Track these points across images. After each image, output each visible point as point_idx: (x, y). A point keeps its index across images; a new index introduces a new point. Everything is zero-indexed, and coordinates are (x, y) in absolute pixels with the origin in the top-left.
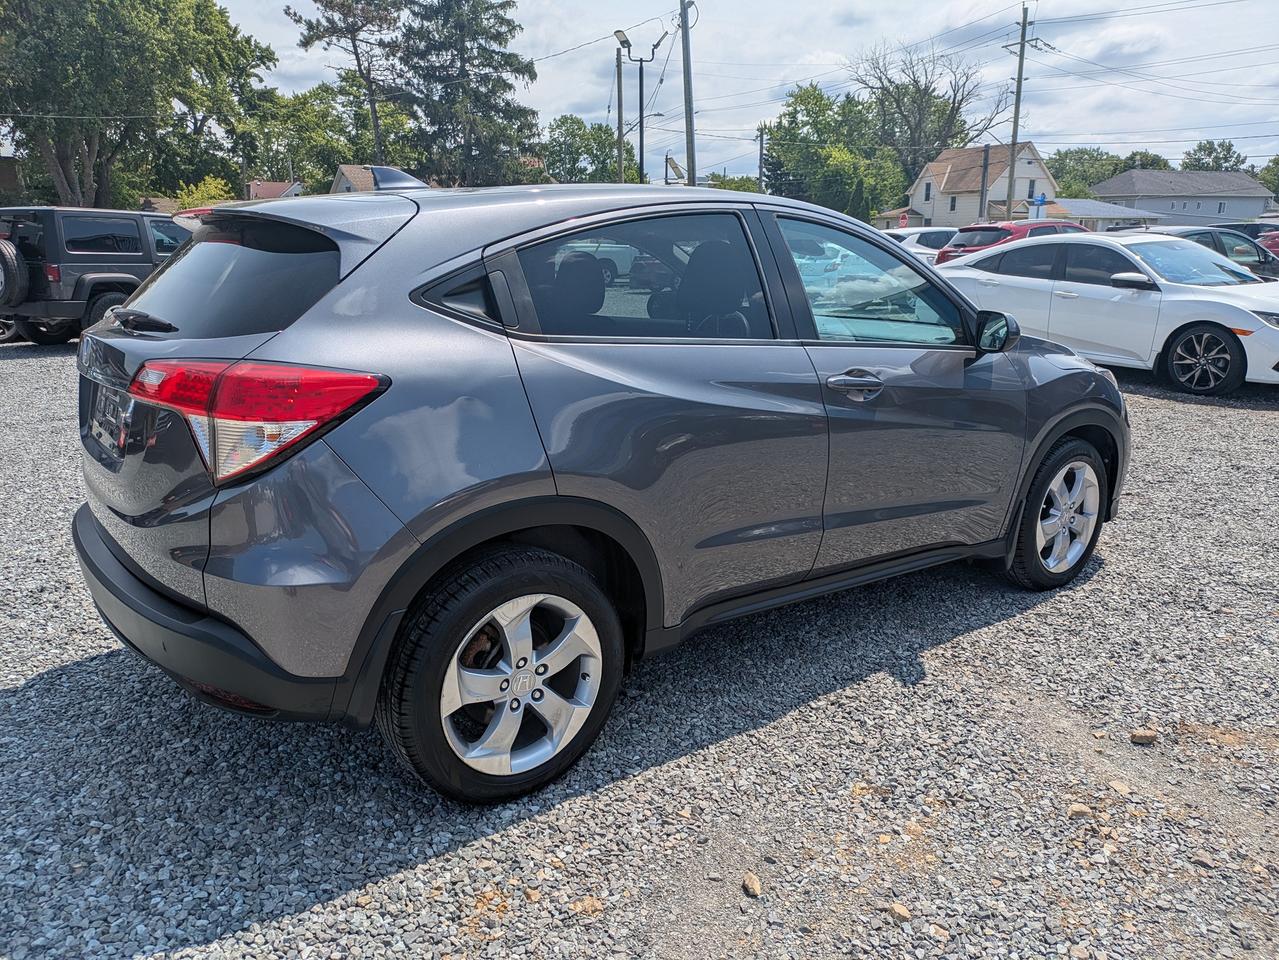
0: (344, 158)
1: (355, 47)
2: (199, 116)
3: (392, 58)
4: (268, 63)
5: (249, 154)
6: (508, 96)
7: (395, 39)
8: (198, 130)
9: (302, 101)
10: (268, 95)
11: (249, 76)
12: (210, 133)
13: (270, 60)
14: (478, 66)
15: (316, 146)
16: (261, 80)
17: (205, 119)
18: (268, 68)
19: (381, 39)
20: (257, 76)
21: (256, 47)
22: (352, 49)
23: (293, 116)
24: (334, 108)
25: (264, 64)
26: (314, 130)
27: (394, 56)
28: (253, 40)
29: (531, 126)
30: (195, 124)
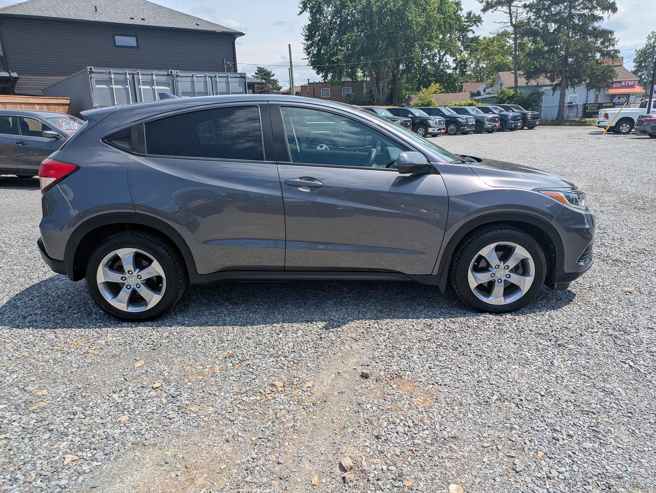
0: (509, 68)
1: (510, 10)
2: (442, 54)
3: (530, 13)
4: (477, 24)
5: (463, 70)
6: (596, 24)
7: (532, 3)
8: (440, 61)
9: (492, 41)
10: (475, 40)
11: (468, 31)
12: (446, 61)
13: (479, 22)
14: (579, 10)
15: (495, 63)
16: (474, 33)
17: (444, 55)
18: (477, 26)
19: (525, 4)
20: (472, 31)
21: (473, 16)
22: (508, 11)
23: (486, 48)
24: (508, 42)
25: (476, 24)
26: (495, 54)
27: (532, 11)
28: (472, 12)
29: (609, 40)
30: (440, 58)
